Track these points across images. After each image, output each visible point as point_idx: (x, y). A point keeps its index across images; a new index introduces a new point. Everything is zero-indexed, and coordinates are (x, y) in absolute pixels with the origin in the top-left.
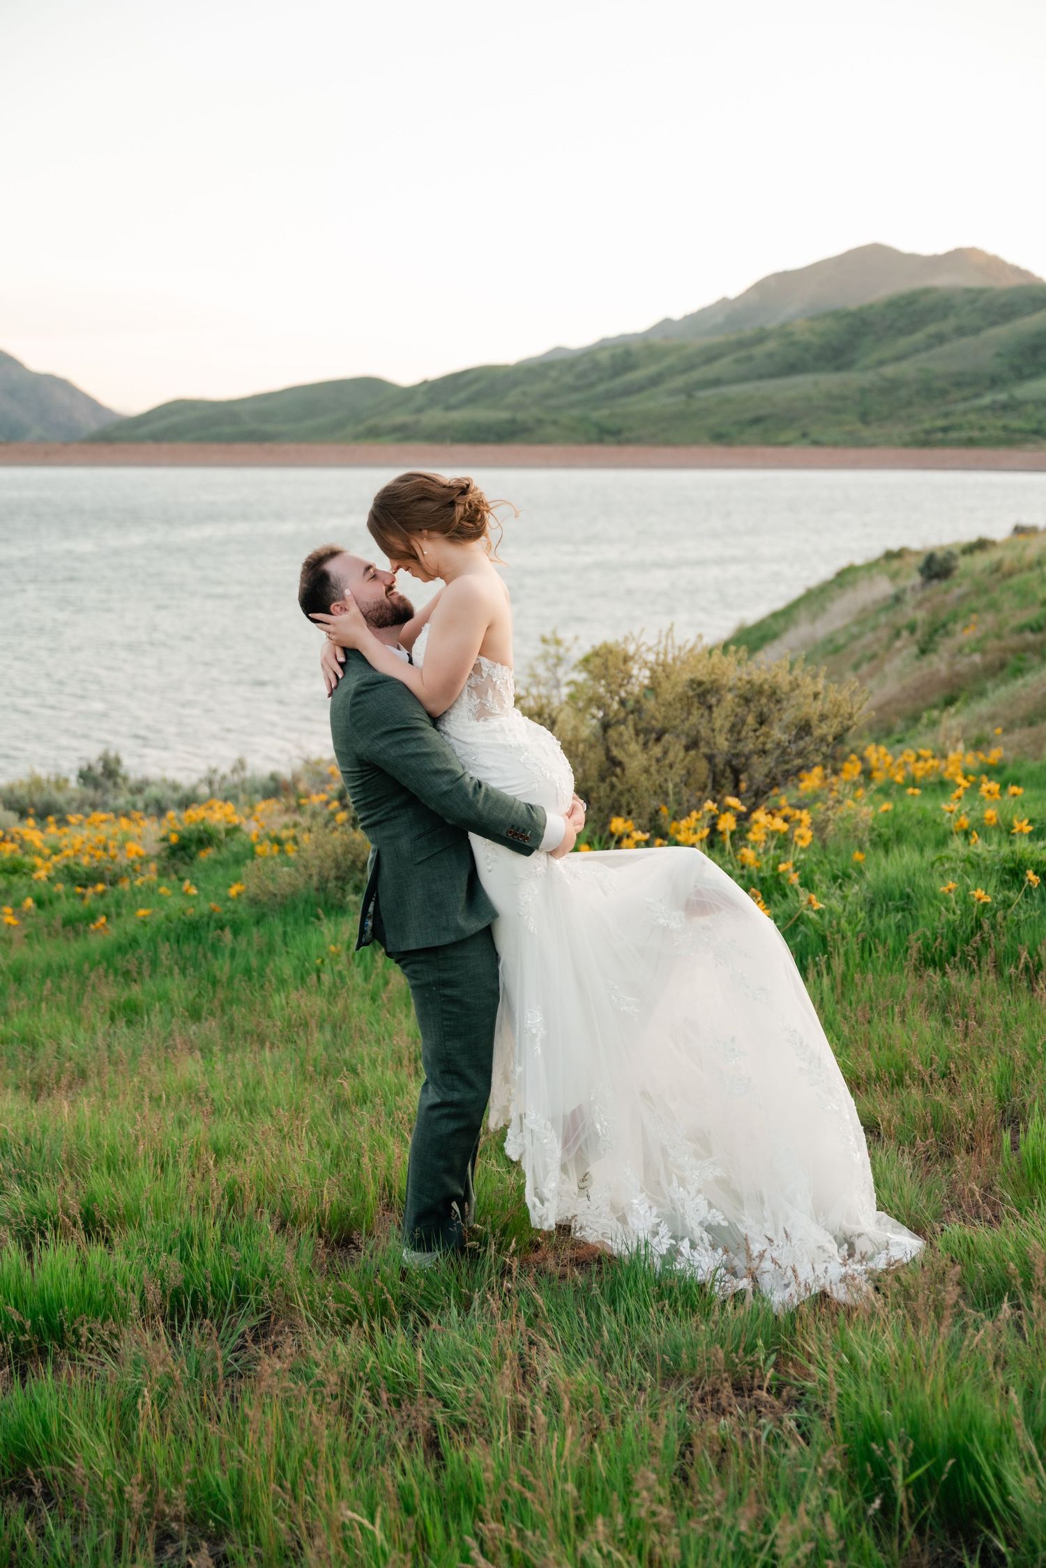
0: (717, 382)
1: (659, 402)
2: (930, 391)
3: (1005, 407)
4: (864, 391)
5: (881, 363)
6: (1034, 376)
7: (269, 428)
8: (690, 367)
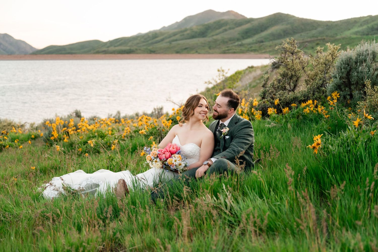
0: (176, 40)
1: (163, 45)
2: (224, 42)
3: (241, 45)
4: (209, 42)
5: (213, 36)
6: (246, 38)
7: (73, 51)
8: (170, 37)
